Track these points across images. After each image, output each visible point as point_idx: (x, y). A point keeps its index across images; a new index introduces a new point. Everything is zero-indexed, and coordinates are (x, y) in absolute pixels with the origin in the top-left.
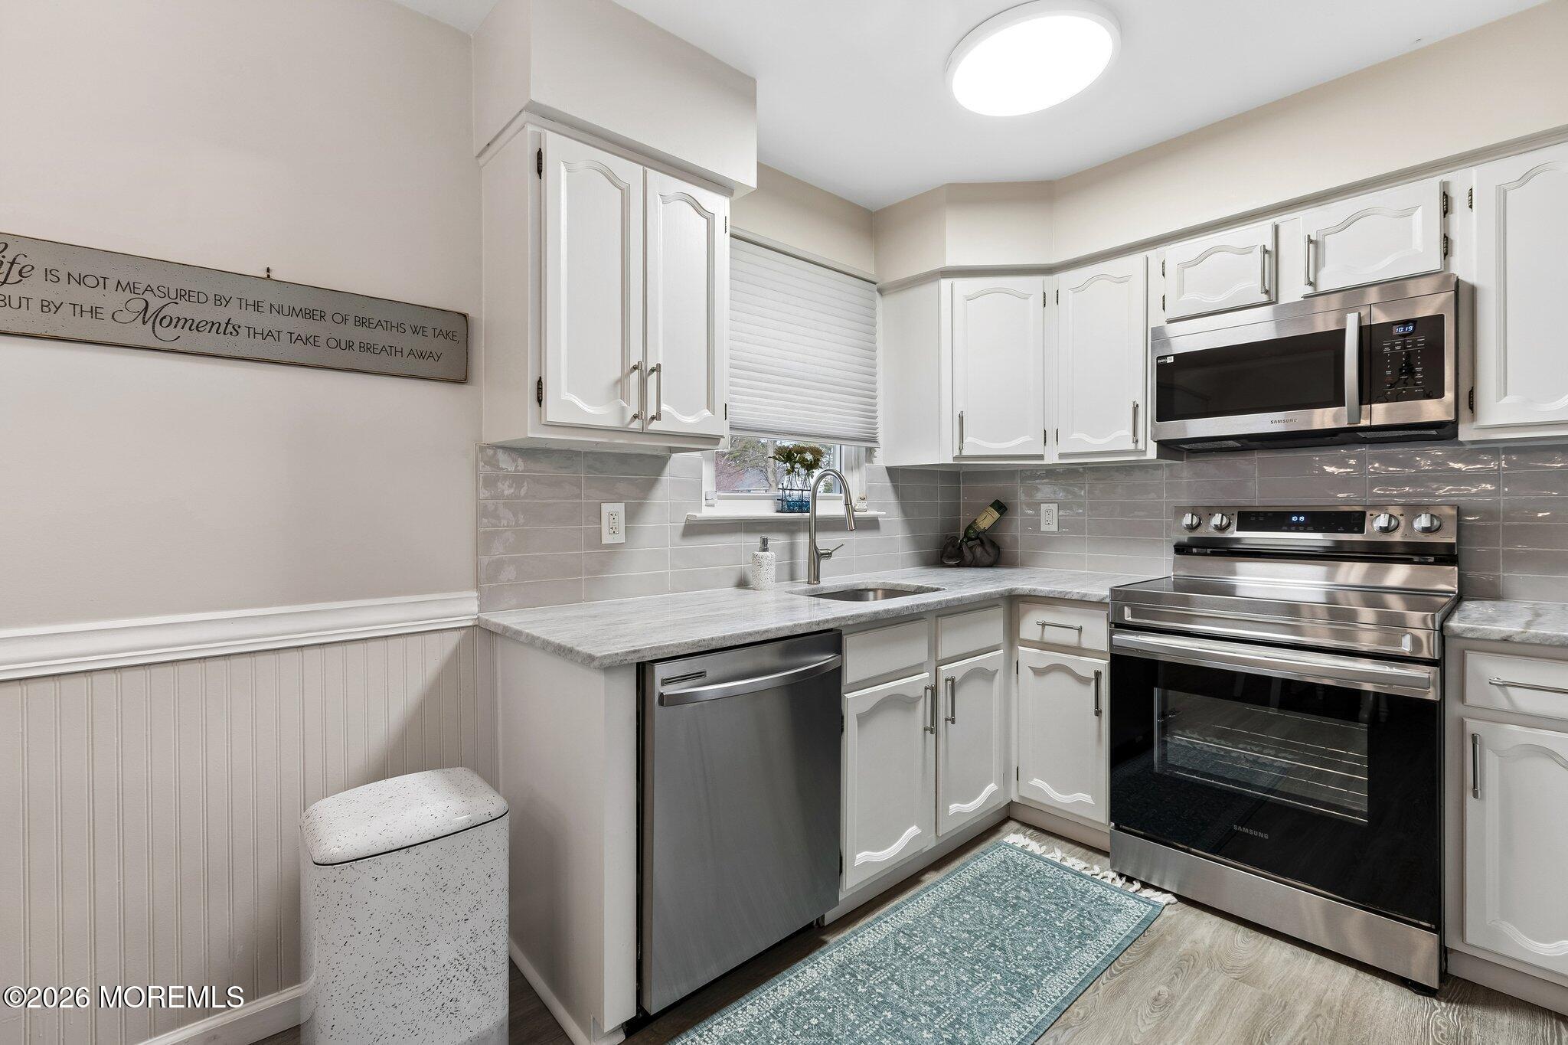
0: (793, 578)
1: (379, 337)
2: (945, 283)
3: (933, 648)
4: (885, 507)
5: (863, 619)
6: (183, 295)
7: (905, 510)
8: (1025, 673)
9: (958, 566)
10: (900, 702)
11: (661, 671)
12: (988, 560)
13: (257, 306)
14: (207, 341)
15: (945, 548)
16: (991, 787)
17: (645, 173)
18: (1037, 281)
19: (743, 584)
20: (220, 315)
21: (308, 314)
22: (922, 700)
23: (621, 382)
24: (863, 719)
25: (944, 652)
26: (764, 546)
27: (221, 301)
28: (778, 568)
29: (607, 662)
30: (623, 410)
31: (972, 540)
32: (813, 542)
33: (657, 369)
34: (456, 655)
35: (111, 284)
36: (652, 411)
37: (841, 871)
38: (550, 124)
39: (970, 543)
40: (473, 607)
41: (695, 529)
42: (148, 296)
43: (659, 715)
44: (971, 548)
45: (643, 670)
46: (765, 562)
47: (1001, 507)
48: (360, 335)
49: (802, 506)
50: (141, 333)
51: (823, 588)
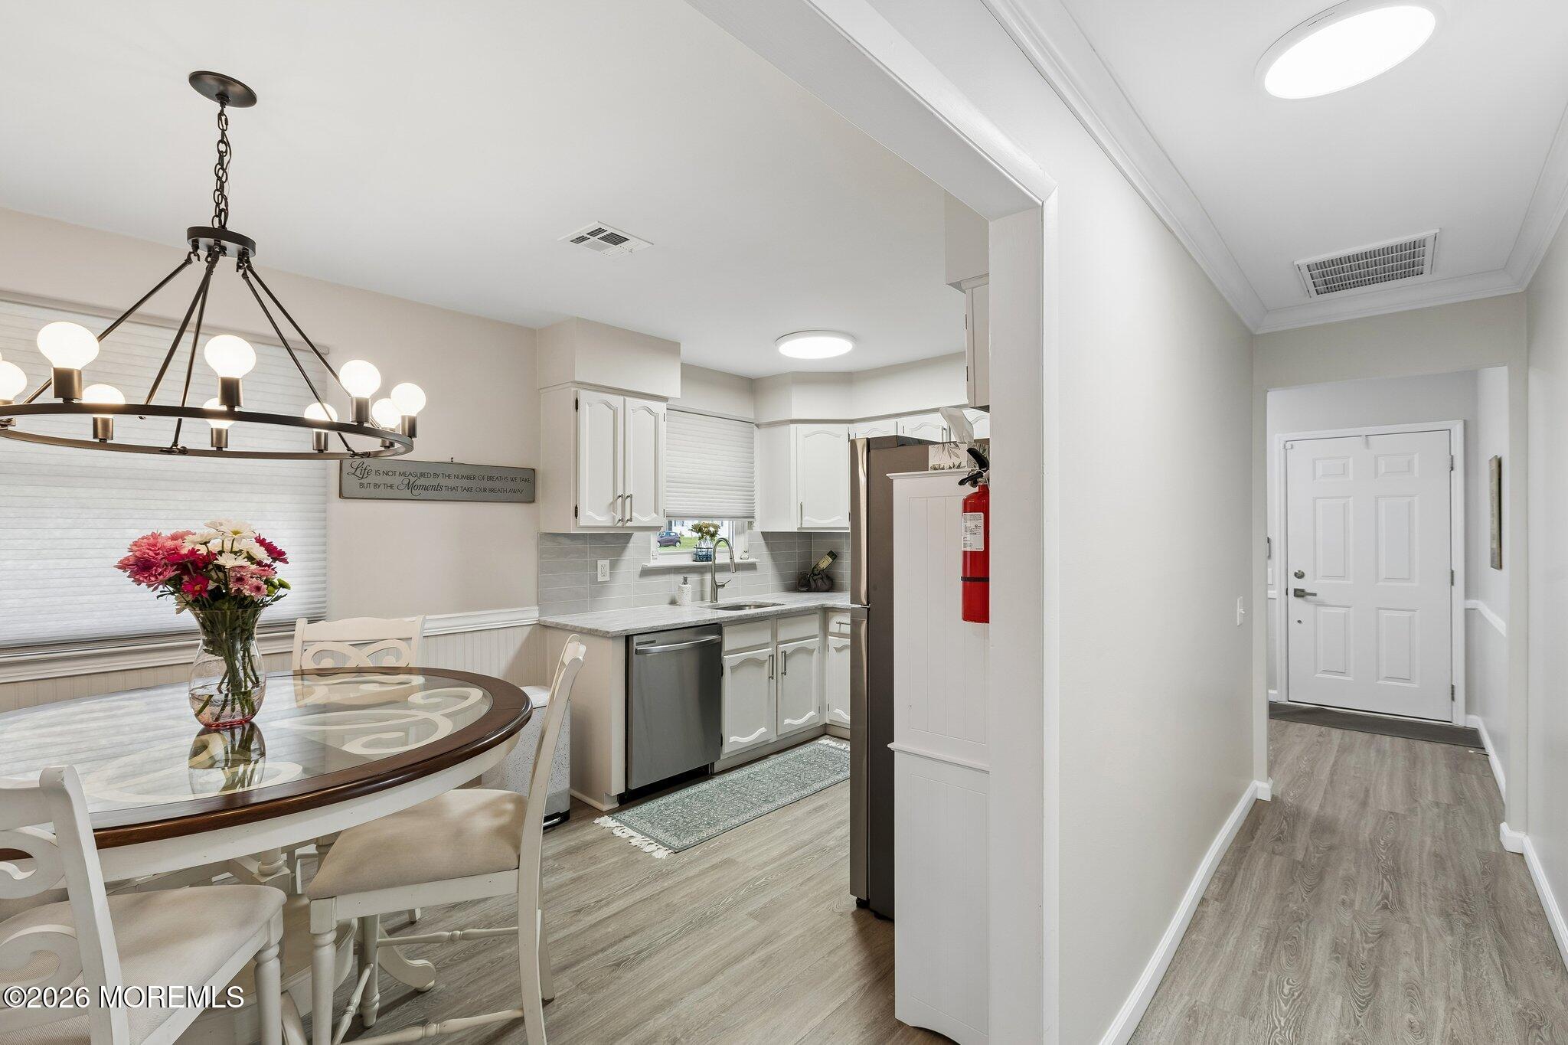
0: (702, 599)
1: (498, 485)
2: (793, 426)
3: (774, 635)
4: (762, 557)
5: (733, 619)
6: (422, 475)
7: (774, 558)
8: (832, 650)
9: (808, 591)
10: (757, 663)
11: (636, 639)
12: (826, 587)
13: (449, 476)
14: (431, 493)
15: (800, 580)
16: (812, 713)
17: (624, 400)
18: (845, 426)
19: (673, 602)
20: (434, 482)
21: (469, 478)
22: (767, 663)
23: (613, 503)
24: (734, 669)
25: (781, 638)
26: (685, 581)
27: (436, 475)
28: (694, 594)
29: (614, 634)
30: (614, 518)
31: (816, 575)
32: (713, 578)
33: (631, 496)
34: (528, 638)
35: (397, 473)
36: (628, 517)
37: (722, 744)
38: (581, 386)
39: (815, 577)
40: (536, 614)
41: (647, 572)
42: (409, 477)
43: (635, 658)
44: (815, 580)
45: (628, 639)
46: (685, 590)
47: (834, 555)
48: (489, 484)
49: (707, 558)
50: (407, 493)
51: (719, 605)
